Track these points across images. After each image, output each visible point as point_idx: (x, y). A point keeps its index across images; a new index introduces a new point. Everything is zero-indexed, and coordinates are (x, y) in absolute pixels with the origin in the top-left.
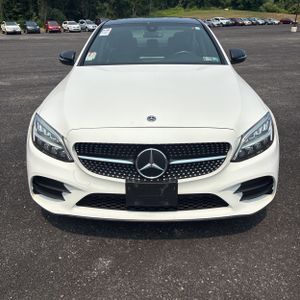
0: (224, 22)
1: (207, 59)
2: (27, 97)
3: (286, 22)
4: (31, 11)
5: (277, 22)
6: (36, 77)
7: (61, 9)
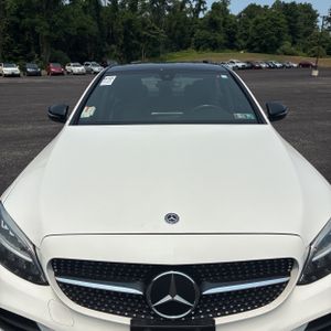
0: (240, 65)
1: (240, 116)
2: (14, 153)
3: (305, 65)
4: (33, 52)
5: (295, 65)
6: (30, 127)
7: (64, 51)
